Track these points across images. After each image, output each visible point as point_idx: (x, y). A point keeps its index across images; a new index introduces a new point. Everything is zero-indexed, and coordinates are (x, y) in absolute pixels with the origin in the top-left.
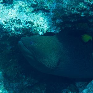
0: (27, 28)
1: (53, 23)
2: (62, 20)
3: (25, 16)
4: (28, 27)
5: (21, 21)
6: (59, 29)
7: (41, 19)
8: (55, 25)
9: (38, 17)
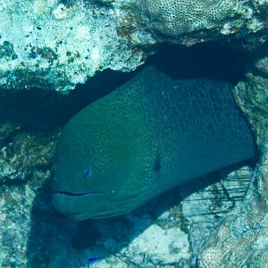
0: (34, 69)
1: (119, 41)
2: (152, 36)
3: (29, 28)
4: (37, 66)
5: (15, 46)
6: (140, 58)
7: (83, 32)
8: (129, 49)
9: (71, 29)
